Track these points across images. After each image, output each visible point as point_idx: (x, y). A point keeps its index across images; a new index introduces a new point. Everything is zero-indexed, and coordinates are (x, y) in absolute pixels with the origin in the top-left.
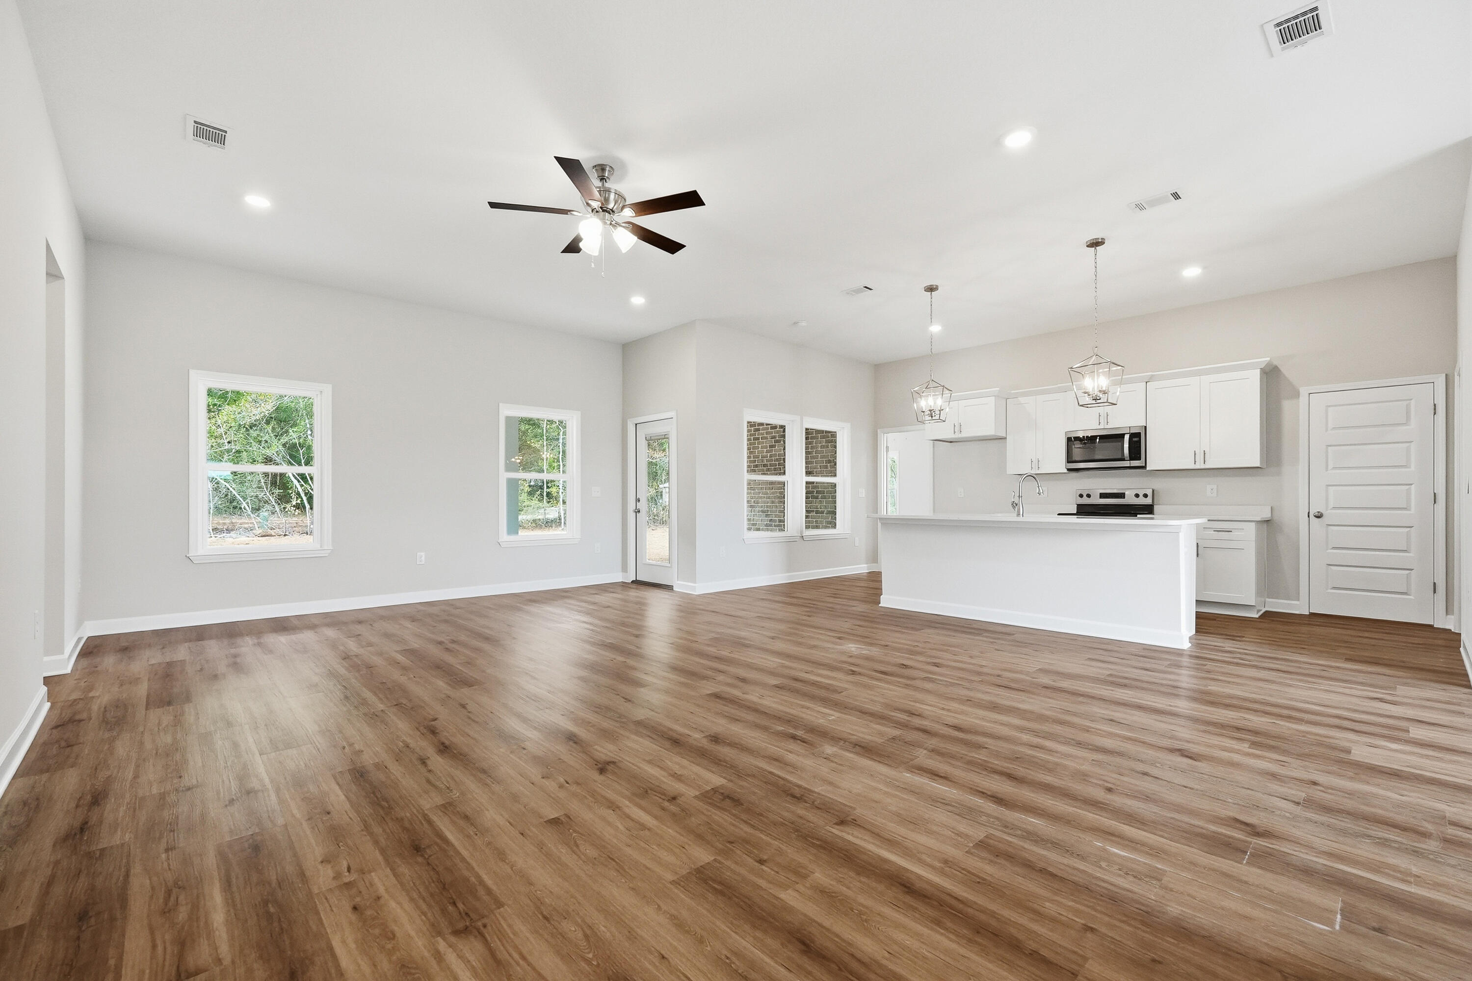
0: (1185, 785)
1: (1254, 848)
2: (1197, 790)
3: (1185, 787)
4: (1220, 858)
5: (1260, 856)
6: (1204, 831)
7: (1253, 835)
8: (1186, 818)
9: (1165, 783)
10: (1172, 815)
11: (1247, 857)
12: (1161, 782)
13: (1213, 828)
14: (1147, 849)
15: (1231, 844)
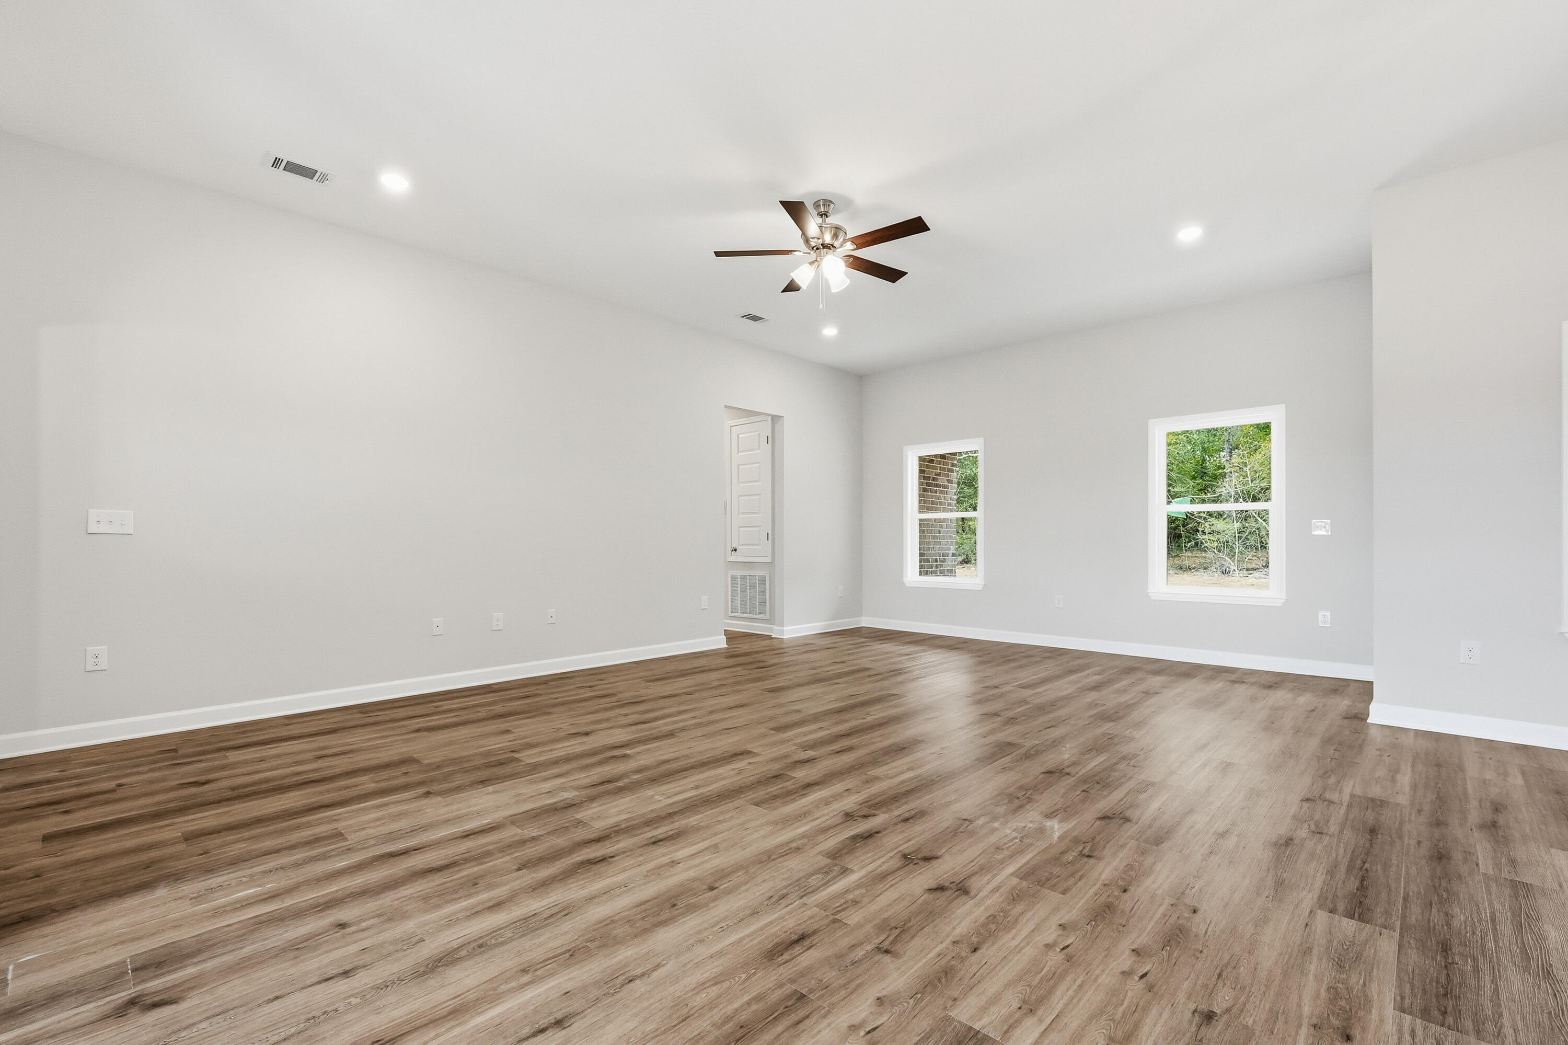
0: (280, 1000)
1: (128, 981)
2: (259, 1005)
3: (277, 998)
4: (156, 946)
5: (116, 978)
6: (195, 960)
7: (138, 997)
8: (228, 959)
9: (308, 982)
10: (245, 950)
11: (129, 967)
12: (314, 979)
13: (191, 971)
14: (228, 908)
15: (156, 968)
